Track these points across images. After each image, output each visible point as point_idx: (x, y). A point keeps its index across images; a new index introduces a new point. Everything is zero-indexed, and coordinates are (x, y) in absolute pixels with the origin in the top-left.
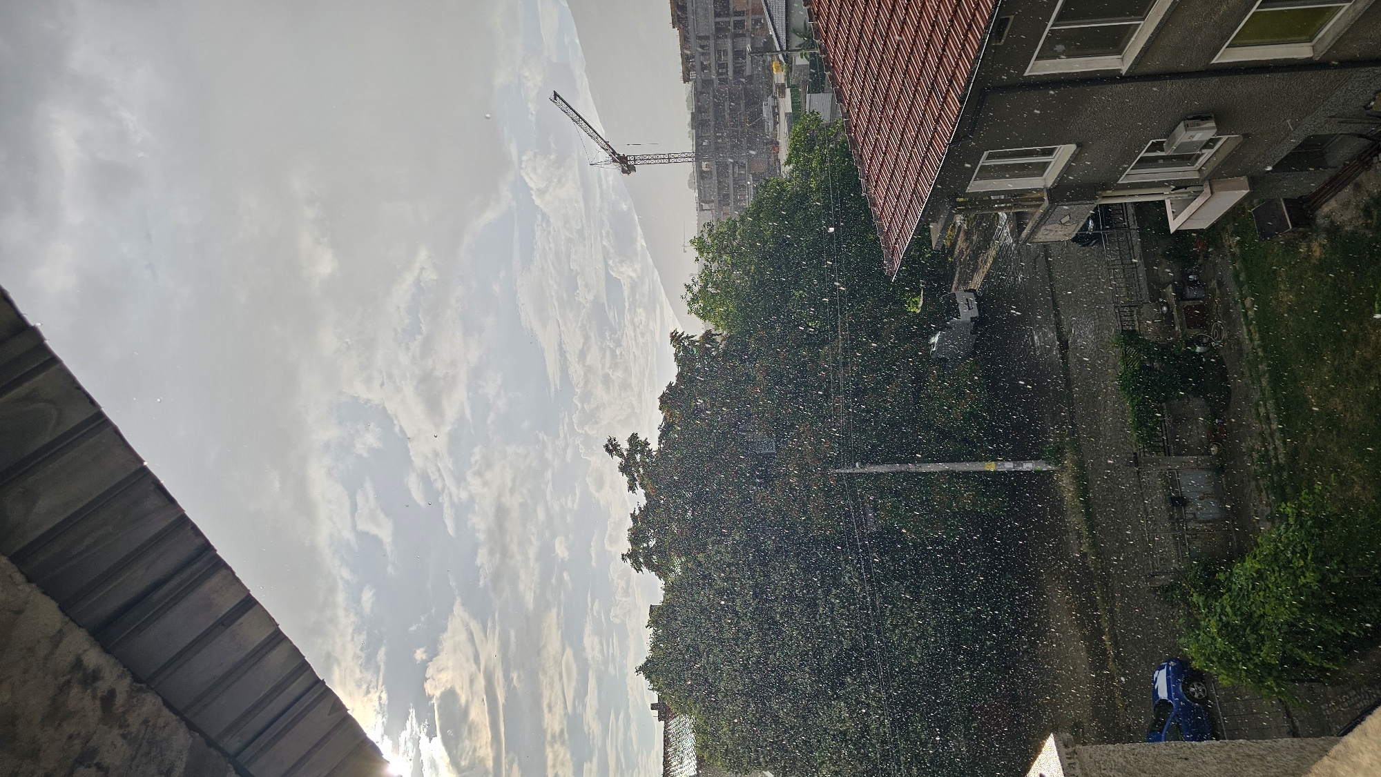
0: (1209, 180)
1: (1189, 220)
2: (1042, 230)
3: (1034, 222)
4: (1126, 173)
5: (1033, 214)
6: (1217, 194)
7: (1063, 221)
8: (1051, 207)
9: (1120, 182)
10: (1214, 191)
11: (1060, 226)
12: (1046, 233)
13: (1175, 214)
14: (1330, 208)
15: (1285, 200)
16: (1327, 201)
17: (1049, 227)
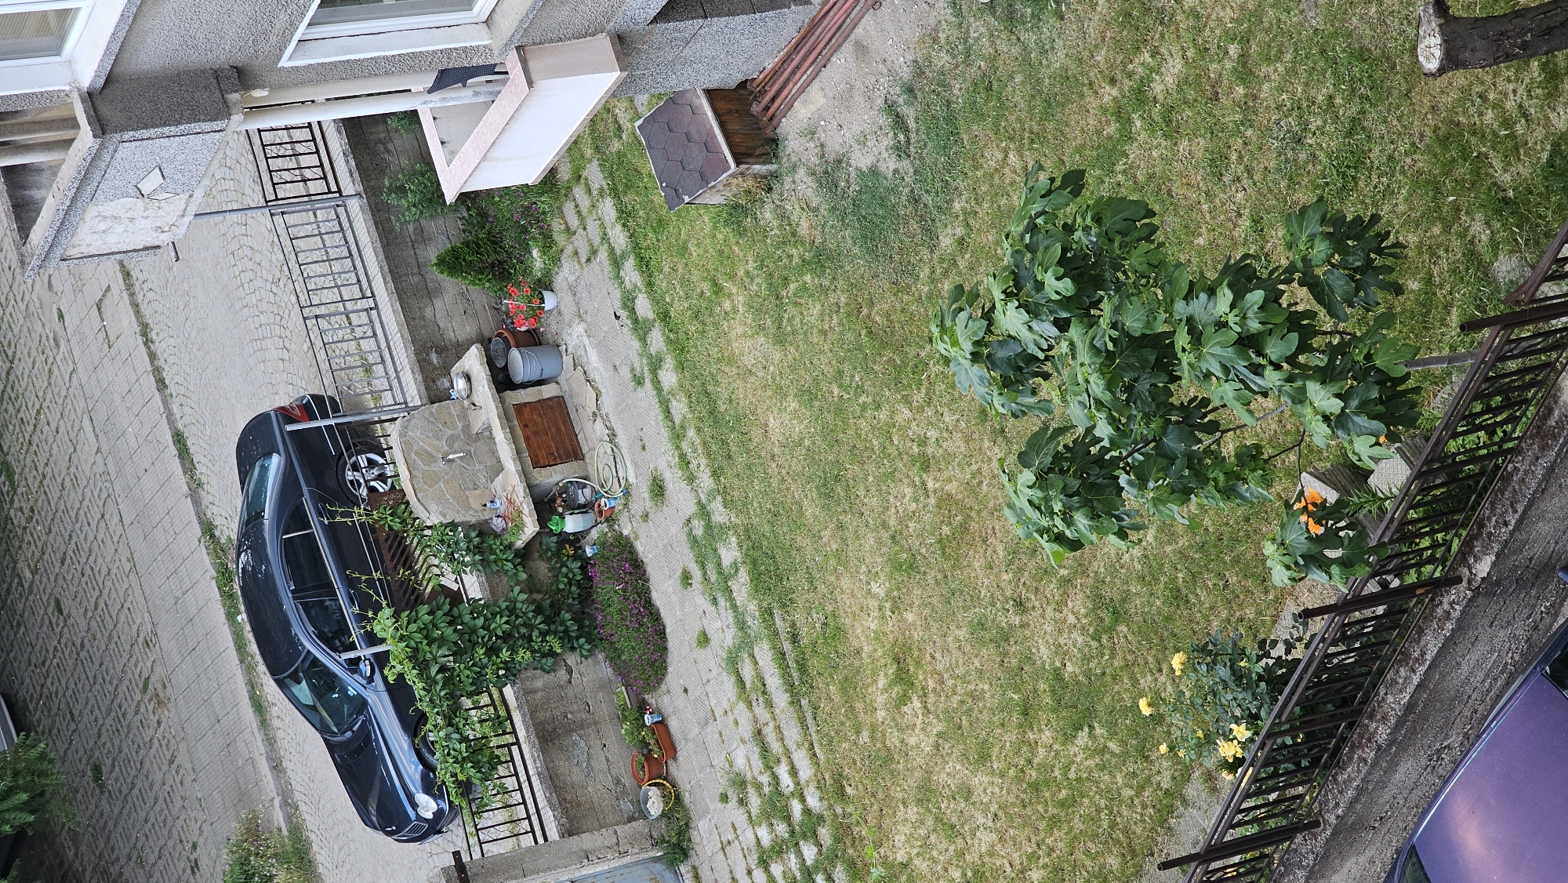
0: (518, 48)
1: (483, 164)
2: (87, 217)
3: (59, 195)
4: (298, 36)
5: (54, 170)
6: (541, 85)
7: (147, 187)
8: (102, 146)
9: (284, 63)
10: (534, 77)
11: (140, 203)
12: (102, 226)
13: (449, 146)
14: (813, 108)
15: (709, 93)
16: (802, 90)
17: (110, 208)
